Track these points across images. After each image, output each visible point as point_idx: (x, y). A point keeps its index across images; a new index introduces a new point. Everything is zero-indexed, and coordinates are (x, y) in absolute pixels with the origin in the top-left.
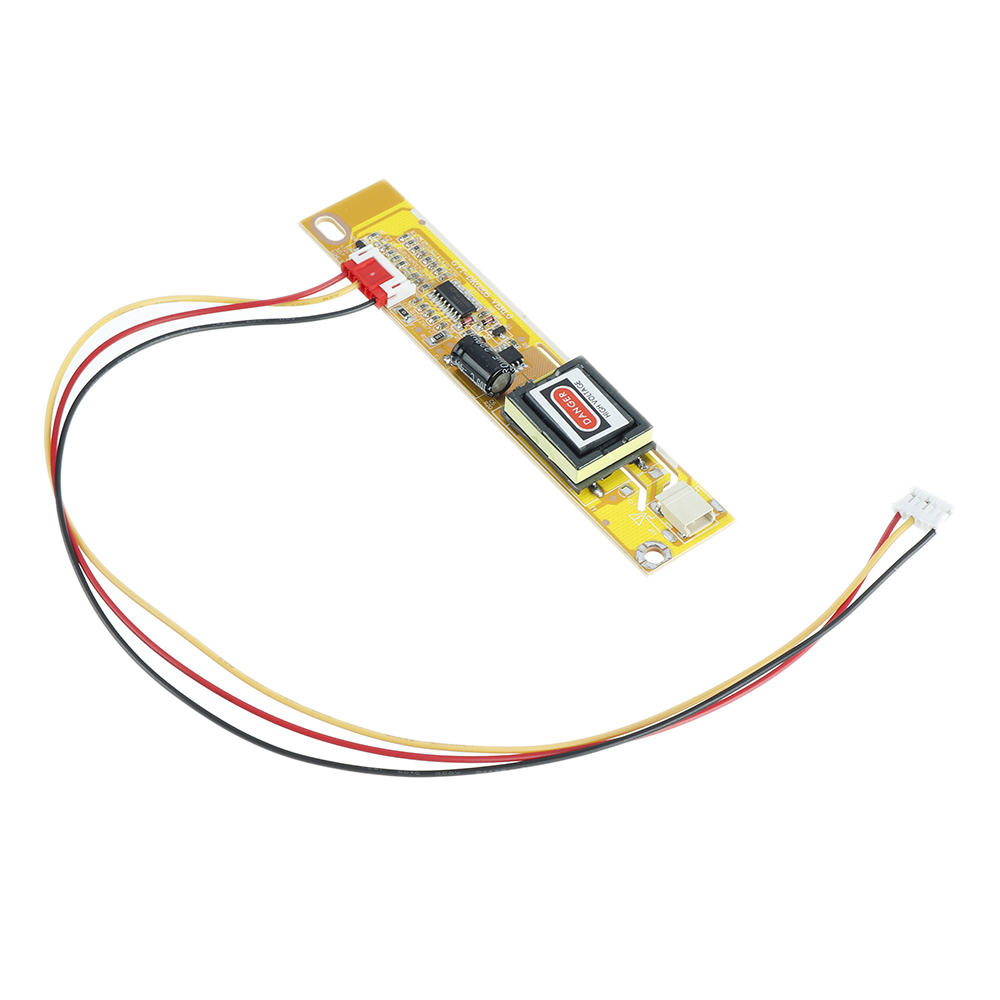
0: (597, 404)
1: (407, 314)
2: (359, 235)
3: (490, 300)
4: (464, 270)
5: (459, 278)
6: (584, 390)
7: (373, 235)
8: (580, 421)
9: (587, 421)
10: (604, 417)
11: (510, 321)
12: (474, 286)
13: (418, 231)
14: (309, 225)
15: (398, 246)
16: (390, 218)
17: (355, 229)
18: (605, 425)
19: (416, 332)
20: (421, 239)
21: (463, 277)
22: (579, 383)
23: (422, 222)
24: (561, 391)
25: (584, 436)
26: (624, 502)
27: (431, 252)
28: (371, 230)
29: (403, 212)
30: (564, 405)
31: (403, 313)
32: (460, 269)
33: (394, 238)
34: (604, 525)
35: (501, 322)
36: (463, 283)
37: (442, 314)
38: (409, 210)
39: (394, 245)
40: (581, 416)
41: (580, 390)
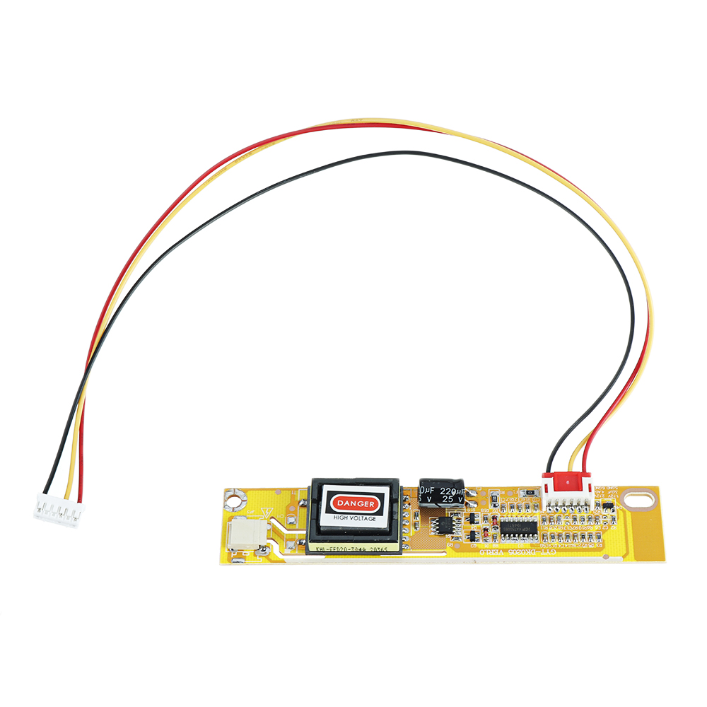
0: (349, 518)
1: (527, 494)
2: (621, 513)
3: (505, 550)
4: (542, 554)
5: (538, 545)
6: (366, 518)
7: (614, 519)
8: (344, 499)
9: (340, 503)
10: (336, 515)
11: (477, 550)
12: (525, 550)
13: (599, 549)
14: (653, 492)
15: (594, 529)
16: (624, 541)
17: (629, 514)
18: (329, 511)
19: (512, 491)
20: (590, 547)
21: (537, 549)
22: (373, 519)
23: (606, 557)
24: (376, 505)
26: (284, 512)
27: (574, 545)
28: (620, 522)
29: (625, 552)
30: (364, 500)
31: (530, 492)
32: (545, 551)
33: (604, 532)
34: (278, 491)
35: (480, 544)
36: (532, 545)
37: (514, 516)
38: (624, 557)
39: (597, 527)
40: (347, 503)
41: (368, 517)
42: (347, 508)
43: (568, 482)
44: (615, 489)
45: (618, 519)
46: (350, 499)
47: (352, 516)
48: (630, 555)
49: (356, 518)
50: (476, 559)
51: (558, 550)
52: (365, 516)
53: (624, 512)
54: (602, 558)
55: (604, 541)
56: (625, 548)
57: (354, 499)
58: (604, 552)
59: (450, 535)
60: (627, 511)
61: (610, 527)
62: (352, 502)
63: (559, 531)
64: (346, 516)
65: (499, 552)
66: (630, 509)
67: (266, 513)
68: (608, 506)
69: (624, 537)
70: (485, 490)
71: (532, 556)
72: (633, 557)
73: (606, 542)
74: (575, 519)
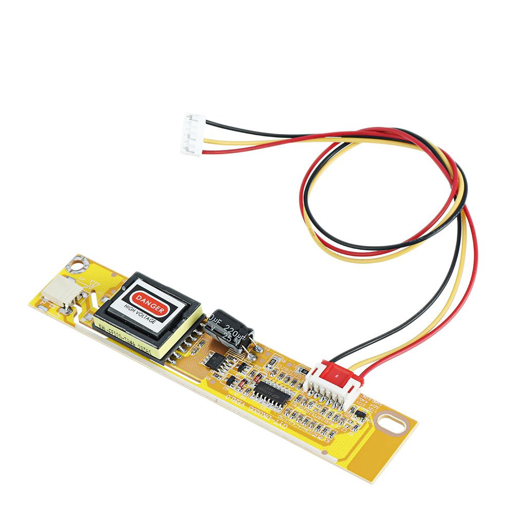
0: (136, 312)
1: (302, 372)
2: (367, 426)
3: (247, 405)
4: (276, 423)
5: (277, 414)
6: (148, 318)
7: (356, 427)
8: (144, 296)
9: (139, 298)
10: (128, 304)
11: (226, 393)
12: (262, 412)
13: (323, 444)
14: (410, 424)
15: (333, 426)
16: (351, 448)
17: (373, 430)
18: (126, 299)
19: (291, 363)
20: (319, 438)
21: (274, 416)
22: (153, 322)
23: (324, 453)
24: (163, 313)
25: (138, 288)
26: (106, 291)
28: (360, 433)
29: (344, 457)
30: (158, 304)
31: (305, 371)
32: (279, 422)
33: (340, 432)
35: (232, 390)
36: (272, 412)
37: (278, 383)
38: (339, 460)
39: (338, 426)
40: (144, 300)
41: (150, 318)
42: (141, 304)
43: (337, 376)
44: (378, 405)
45: (360, 429)
46: (148, 298)
47: (139, 311)
48: (346, 461)
49: (141, 315)
50: (219, 399)
51: (290, 427)
52: (148, 316)
53: (371, 426)
54: (320, 451)
55: (334, 439)
56: (346, 454)
57: (151, 300)
58: (325, 448)
59: (214, 372)
60: (374, 427)
61: (348, 431)
62: (148, 302)
63: (304, 413)
64: (135, 309)
65: (242, 403)
66: (377, 426)
67: (91, 285)
68: (361, 415)
69: (353, 445)
70: (272, 352)
71: (265, 420)
72: (347, 465)
73: (334, 442)
74: (324, 411)
